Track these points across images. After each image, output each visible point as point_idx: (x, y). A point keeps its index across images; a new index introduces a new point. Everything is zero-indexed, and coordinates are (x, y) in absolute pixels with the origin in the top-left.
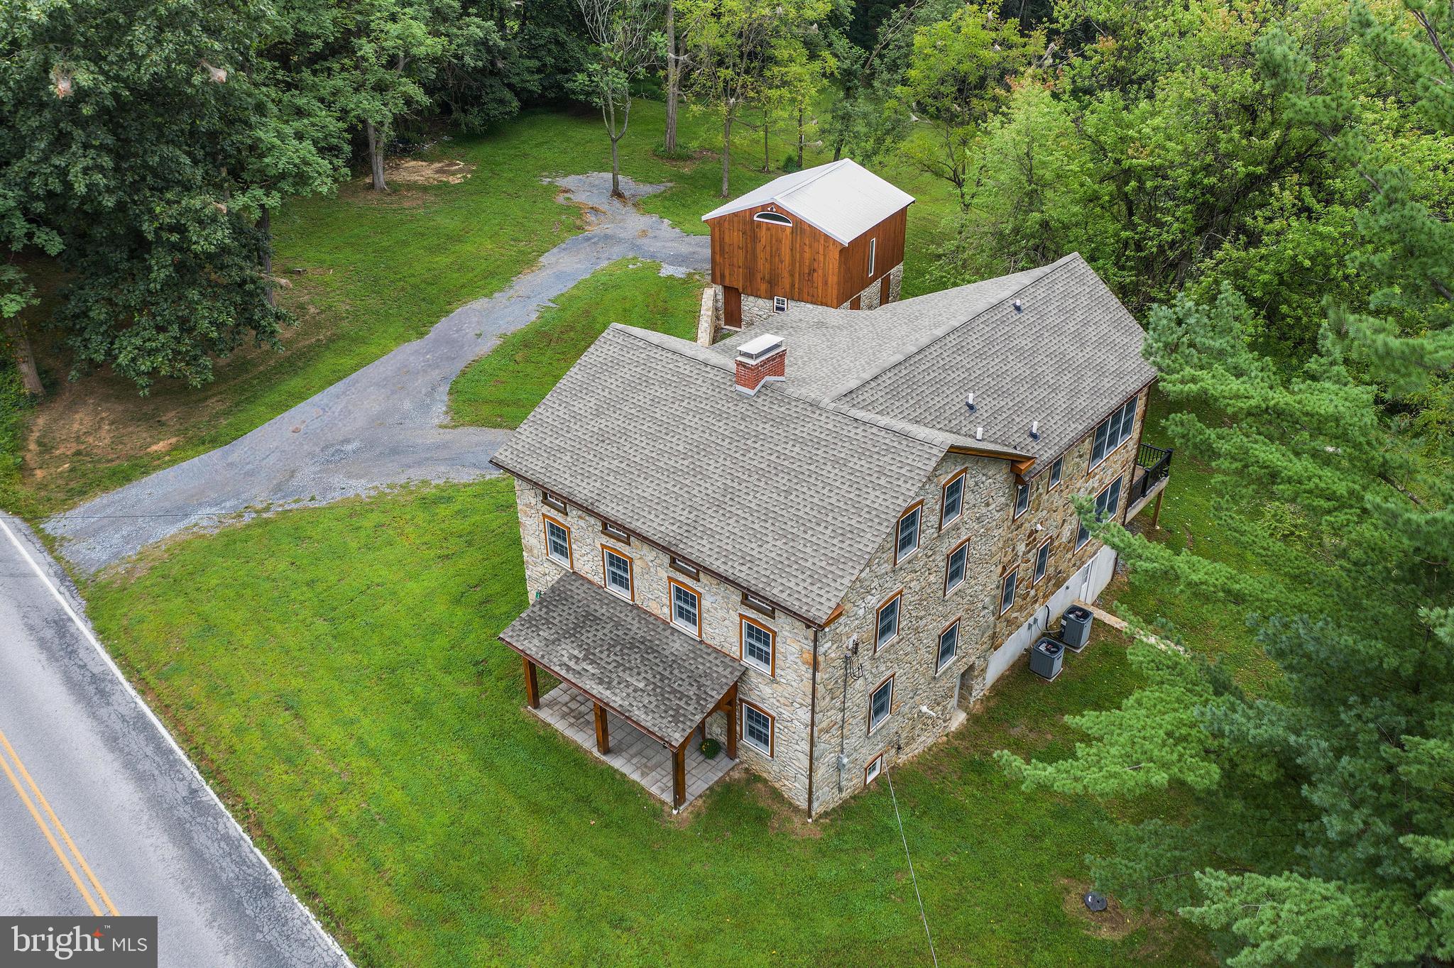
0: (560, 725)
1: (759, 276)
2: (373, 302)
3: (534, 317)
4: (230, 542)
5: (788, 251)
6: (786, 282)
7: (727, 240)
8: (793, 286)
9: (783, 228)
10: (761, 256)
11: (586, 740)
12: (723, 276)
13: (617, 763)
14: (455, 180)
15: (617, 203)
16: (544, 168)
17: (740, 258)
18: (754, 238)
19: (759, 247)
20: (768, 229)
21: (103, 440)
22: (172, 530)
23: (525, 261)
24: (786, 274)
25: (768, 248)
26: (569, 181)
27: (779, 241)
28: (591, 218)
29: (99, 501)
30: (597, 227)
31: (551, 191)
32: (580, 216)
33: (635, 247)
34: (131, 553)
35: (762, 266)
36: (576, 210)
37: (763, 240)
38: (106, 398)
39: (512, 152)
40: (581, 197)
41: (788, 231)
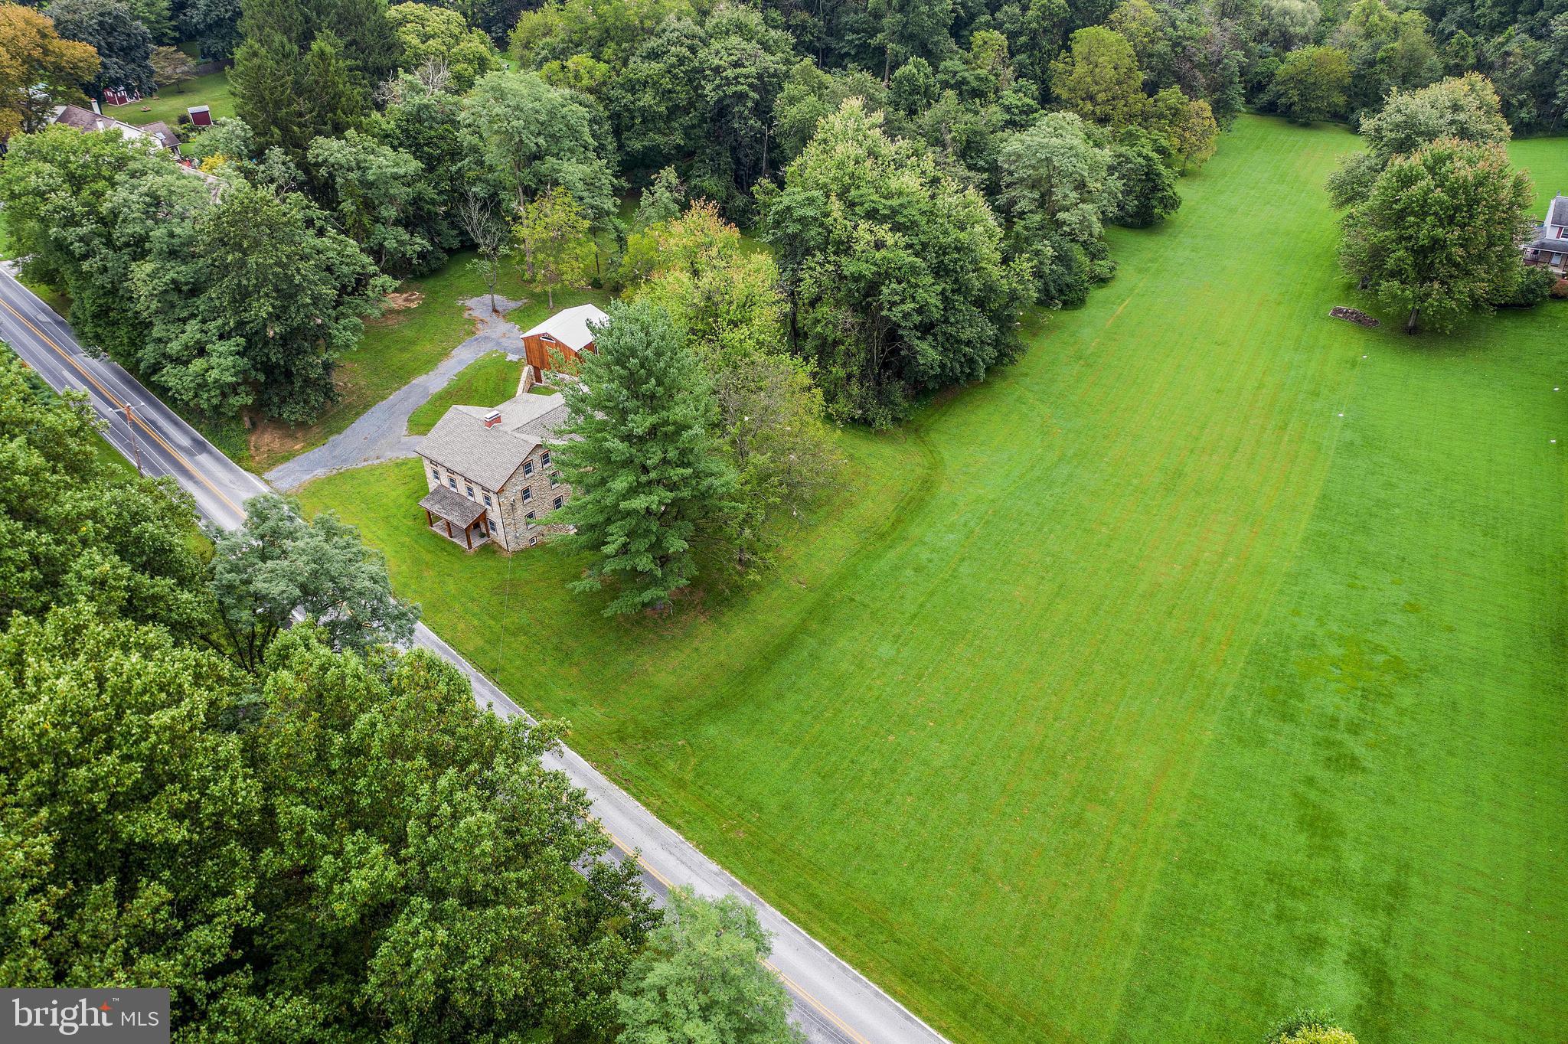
0: (438, 531)
1: (546, 362)
2: (375, 380)
3: (445, 384)
4: (329, 480)
7: (531, 346)
9: (551, 343)
10: (545, 354)
11: (446, 535)
12: (532, 361)
13: (454, 540)
14: (414, 305)
15: (494, 315)
16: (461, 294)
17: (537, 354)
18: (541, 346)
19: (544, 350)
20: (546, 343)
21: (276, 445)
22: (308, 477)
23: (445, 354)
25: (547, 351)
26: (471, 303)
27: (551, 348)
28: (480, 326)
29: (281, 467)
30: (483, 331)
31: (464, 308)
32: (474, 325)
33: (498, 344)
34: (296, 484)
35: (546, 358)
36: (472, 322)
37: (545, 347)
38: (275, 428)
39: (445, 283)
40: (476, 314)
41: (554, 344)
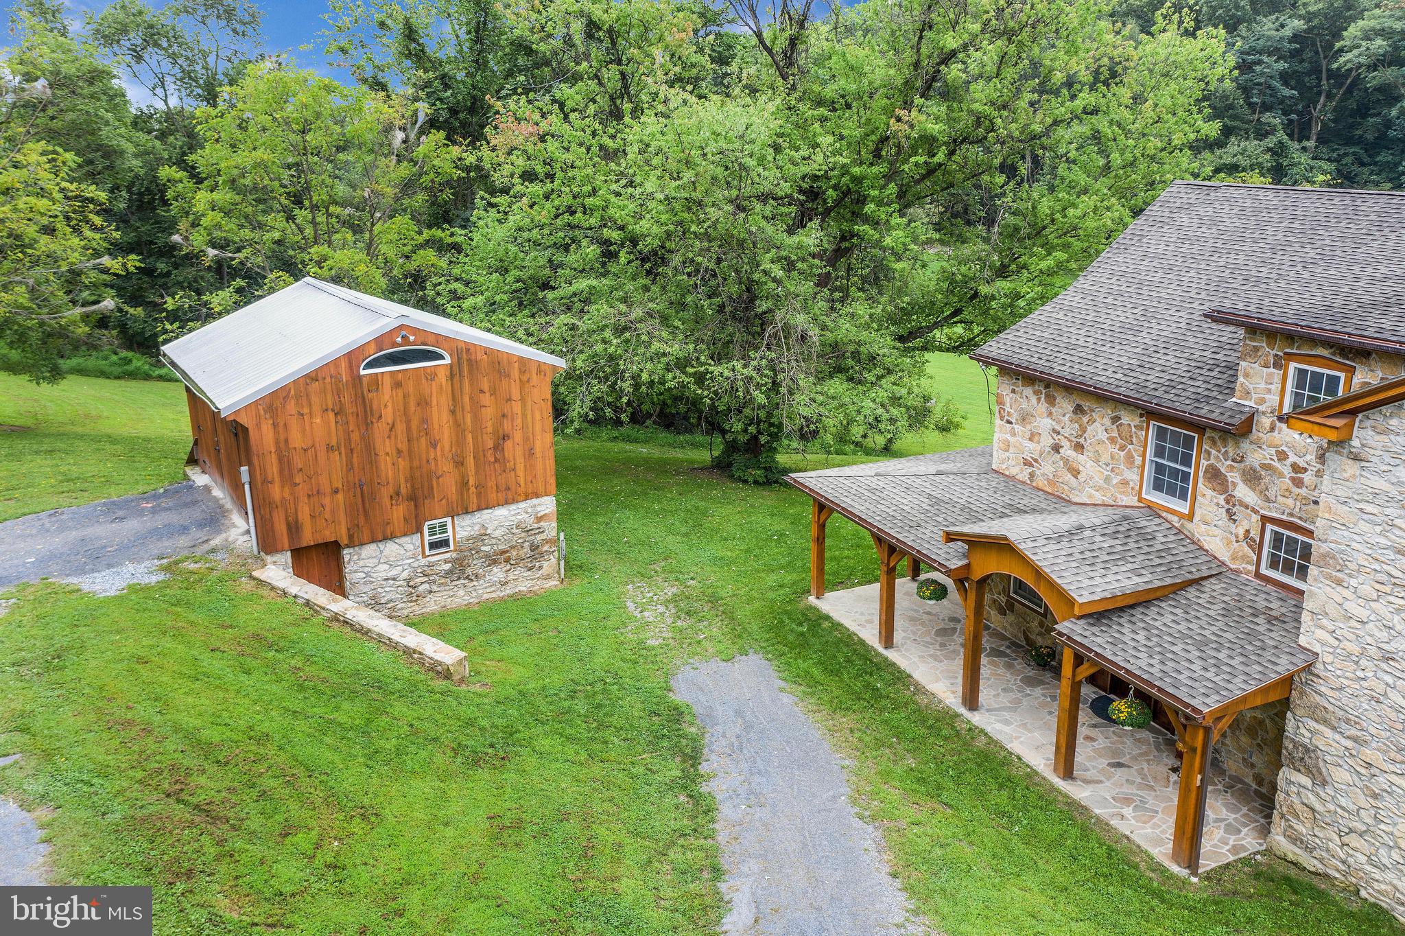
1: (385, 493)
5: (445, 416)
6: (449, 483)
7: (297, 440)
8: (464, 484)
9: (431, 375)
10: (385, 447)
12: (294, 528)
17: (333, 471)
18: (367, 415)
19: (380, 429)
20: (397, 385)
24: (446, 467)
25: (401, 427)
27: (423, 403)
35: (392, 469)
37: (388, 415)
41: (442, 376)
